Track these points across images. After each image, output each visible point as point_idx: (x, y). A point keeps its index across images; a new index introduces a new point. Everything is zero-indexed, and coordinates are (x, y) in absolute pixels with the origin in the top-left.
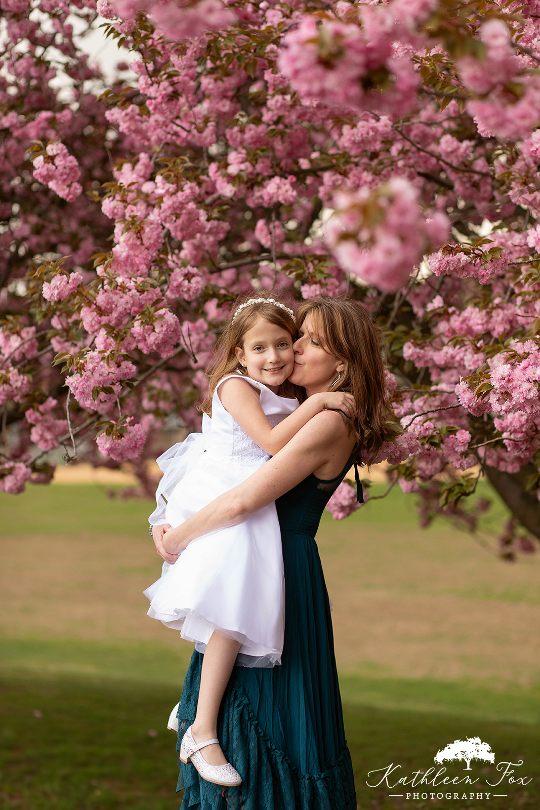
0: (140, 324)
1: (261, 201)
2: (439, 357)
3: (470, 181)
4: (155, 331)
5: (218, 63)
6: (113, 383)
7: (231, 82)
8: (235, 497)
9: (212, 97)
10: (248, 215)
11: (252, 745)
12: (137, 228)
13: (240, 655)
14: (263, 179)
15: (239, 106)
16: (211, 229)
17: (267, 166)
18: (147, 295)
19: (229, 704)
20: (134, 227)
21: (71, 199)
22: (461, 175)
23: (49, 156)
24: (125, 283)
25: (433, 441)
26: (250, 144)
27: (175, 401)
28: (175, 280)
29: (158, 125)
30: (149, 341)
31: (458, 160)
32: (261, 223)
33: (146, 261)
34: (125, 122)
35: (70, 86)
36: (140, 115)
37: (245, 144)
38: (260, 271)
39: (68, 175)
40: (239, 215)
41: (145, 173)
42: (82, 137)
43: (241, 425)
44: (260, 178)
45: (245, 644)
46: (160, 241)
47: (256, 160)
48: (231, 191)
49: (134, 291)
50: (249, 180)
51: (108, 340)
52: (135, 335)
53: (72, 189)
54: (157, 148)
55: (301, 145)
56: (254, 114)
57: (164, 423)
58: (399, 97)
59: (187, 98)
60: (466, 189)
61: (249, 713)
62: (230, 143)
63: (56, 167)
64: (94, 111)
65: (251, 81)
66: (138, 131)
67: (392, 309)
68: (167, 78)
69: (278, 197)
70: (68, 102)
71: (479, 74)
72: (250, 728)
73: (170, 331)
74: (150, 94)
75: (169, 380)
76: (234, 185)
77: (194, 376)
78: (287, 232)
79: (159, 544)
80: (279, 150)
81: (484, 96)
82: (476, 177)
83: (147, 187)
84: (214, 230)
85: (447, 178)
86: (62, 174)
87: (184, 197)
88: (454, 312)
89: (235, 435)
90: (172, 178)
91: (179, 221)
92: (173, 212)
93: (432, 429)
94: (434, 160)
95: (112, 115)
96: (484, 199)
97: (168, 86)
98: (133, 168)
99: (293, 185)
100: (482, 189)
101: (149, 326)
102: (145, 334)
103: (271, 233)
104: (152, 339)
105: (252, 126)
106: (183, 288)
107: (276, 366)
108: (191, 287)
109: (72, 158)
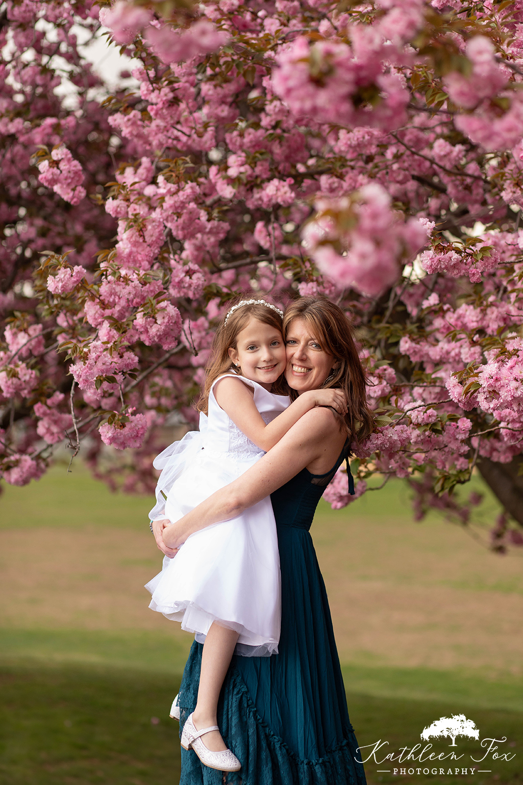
0: (142, 316)
1: (260, 202)
2: (435, 352)
3: (462, 184)
4: (157, 323)
5: (217, 70)
6: (115, 372)
7: (230, 88)
8: (231, 492)
9: (211, 103)
10: (247, 218)
11: (251, 731)
12: (139, 226)
13: (238, 645)
14: (263, 182)
15: (237, 111)
16: (211, 229)
17: (265, 169)
18: (149, 287)
19: (229, 692)
20: (136, 224)
21: (75, 202)
22: (454, 178)
23: (54, 161)
24: (128, 275)
25: (435, 428)
26: (249, 148)
27: (176, 398)
28: (177, 276)
29: (160, 129)
30: (151, 333)
31: (451, 163)
32: (260, 225)
33: (148, 258)
34: (127, 127)
35: (75, 93)
36: (142, 120)
37: (245, 148)
38: (258, 272)
39: (72, 179)
40: (238, 218)
41: (147, 177)
42: (87, 143)
43: (236, 422)
44: (259, 181)
45: (243, 634)
46: (161, 238)
47: (255, 163)
48: (231, 193)
49: (136, 282)
50: (248, 182)
51: (111, 332)
52: (138, 327)
53: (76, 192)
54: (159, 153)
55: (298, 149)
56: (252, 119)
57: (166, 420)
58: (389, 113)
59: (187, 104)
60: (458, 191)
61: (248, 701)
62: (230, 147)
63: (61, 172)
64: (97, 118)
65: (250, 87)
66: (139, 136)
67: (387, 308)
68: (168, 85)
69: (277, 198)
70: (73, 109)
71: (466, 89)
72: (249, 714)
73: (171, 323)
74: (152, 99)
75: (170, 378)
76: (233, 187)
77: (195, 373)
78: (285, 234)
79: (159, 539)
80: (278, 154)
81: (471, 111)
82: (469, 180)
83: (149, 190)
84: (215, 230)
85: (440, 181)
86: (66, 178)
87: (185, 197)
88: (448, 310)
89: (231, 432)
90: (174, 178)
91: (181, 221)
92: (175, 212)
93: (434, 416)
94: (427, 164)
95: (115, 120)
96: (476, 202)
97: (169, 93)
98: (135, 172)
99: (292, 187)
100: (475, 192)
101: (151, 319)
102: (147, 326)
103: (269, 235)
104: (154, 330)
105: (251, 130)
106: (184, 284)
107: (269, 364)
108: (192, 283)
109: (76, 162)
